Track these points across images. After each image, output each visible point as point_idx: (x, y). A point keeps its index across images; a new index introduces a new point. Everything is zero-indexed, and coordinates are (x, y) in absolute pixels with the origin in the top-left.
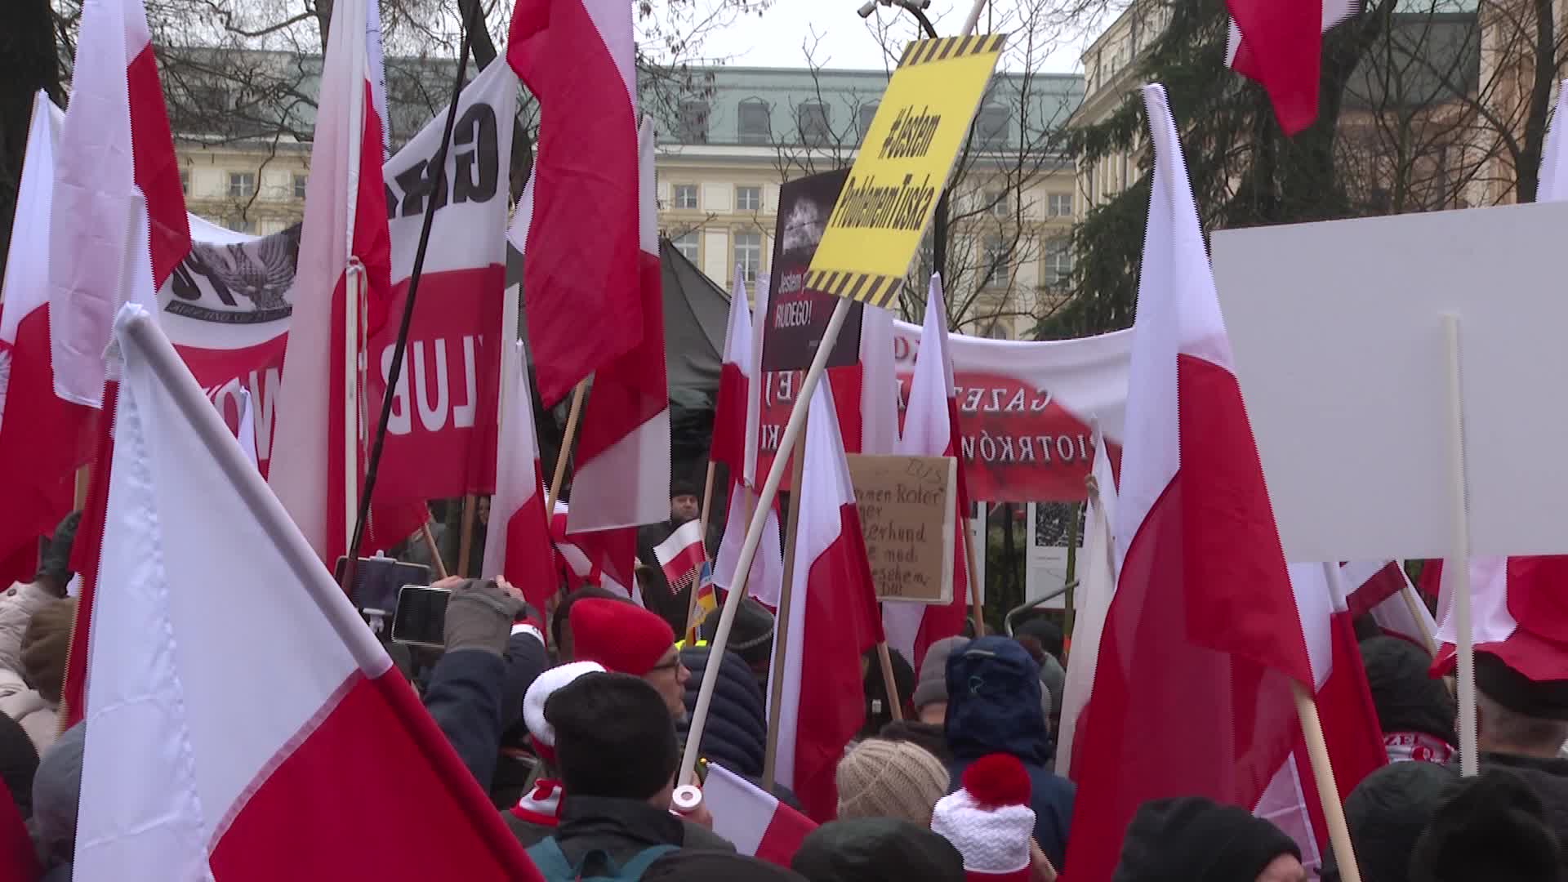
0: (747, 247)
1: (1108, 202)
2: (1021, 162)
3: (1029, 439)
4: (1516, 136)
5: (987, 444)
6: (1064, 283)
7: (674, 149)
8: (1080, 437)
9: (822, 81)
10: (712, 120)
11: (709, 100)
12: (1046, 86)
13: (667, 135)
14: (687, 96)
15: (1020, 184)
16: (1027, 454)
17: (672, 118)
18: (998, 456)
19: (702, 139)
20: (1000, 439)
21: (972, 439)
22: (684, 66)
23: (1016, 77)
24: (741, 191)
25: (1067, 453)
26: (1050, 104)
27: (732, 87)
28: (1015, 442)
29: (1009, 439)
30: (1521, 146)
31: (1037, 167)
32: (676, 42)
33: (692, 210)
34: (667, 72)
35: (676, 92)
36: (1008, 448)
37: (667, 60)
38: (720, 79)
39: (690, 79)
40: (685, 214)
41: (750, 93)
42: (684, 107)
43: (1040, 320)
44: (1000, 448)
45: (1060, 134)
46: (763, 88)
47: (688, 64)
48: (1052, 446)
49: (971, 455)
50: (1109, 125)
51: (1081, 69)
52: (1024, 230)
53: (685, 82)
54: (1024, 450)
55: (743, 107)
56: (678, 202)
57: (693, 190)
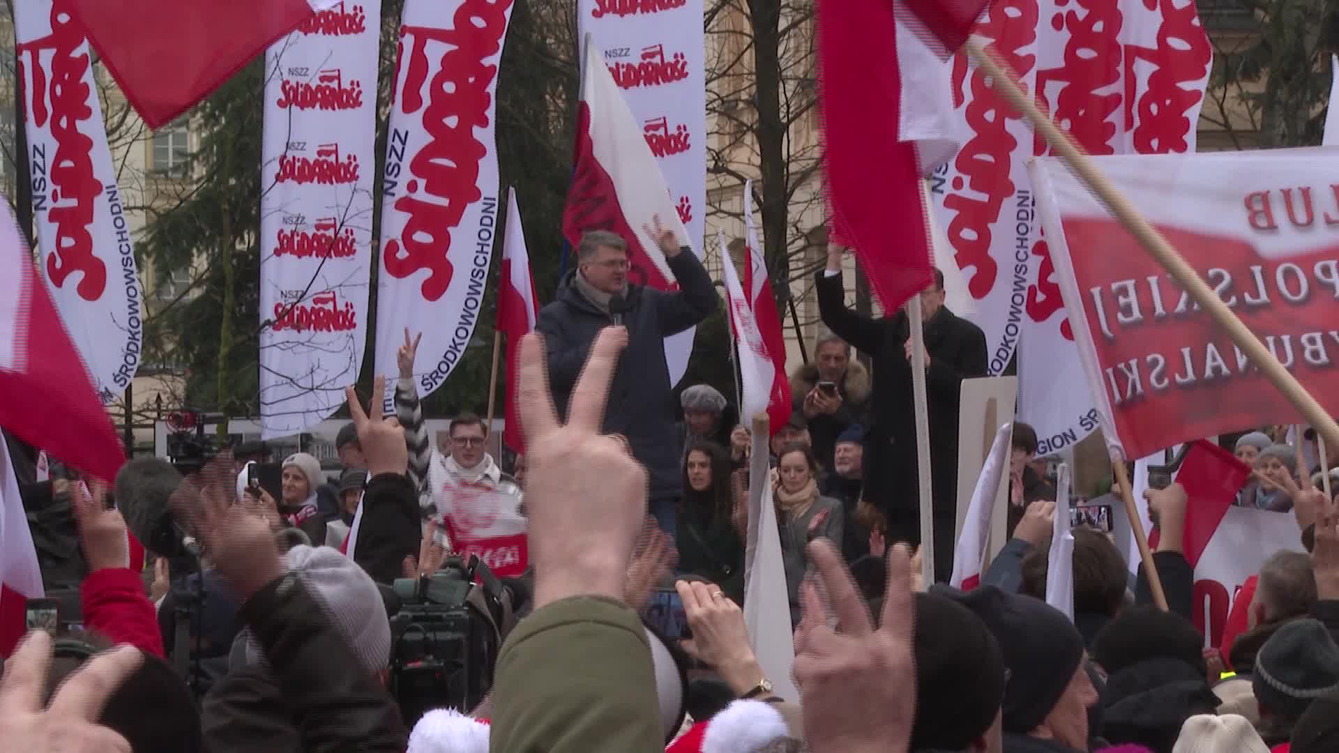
43: (161, 218)
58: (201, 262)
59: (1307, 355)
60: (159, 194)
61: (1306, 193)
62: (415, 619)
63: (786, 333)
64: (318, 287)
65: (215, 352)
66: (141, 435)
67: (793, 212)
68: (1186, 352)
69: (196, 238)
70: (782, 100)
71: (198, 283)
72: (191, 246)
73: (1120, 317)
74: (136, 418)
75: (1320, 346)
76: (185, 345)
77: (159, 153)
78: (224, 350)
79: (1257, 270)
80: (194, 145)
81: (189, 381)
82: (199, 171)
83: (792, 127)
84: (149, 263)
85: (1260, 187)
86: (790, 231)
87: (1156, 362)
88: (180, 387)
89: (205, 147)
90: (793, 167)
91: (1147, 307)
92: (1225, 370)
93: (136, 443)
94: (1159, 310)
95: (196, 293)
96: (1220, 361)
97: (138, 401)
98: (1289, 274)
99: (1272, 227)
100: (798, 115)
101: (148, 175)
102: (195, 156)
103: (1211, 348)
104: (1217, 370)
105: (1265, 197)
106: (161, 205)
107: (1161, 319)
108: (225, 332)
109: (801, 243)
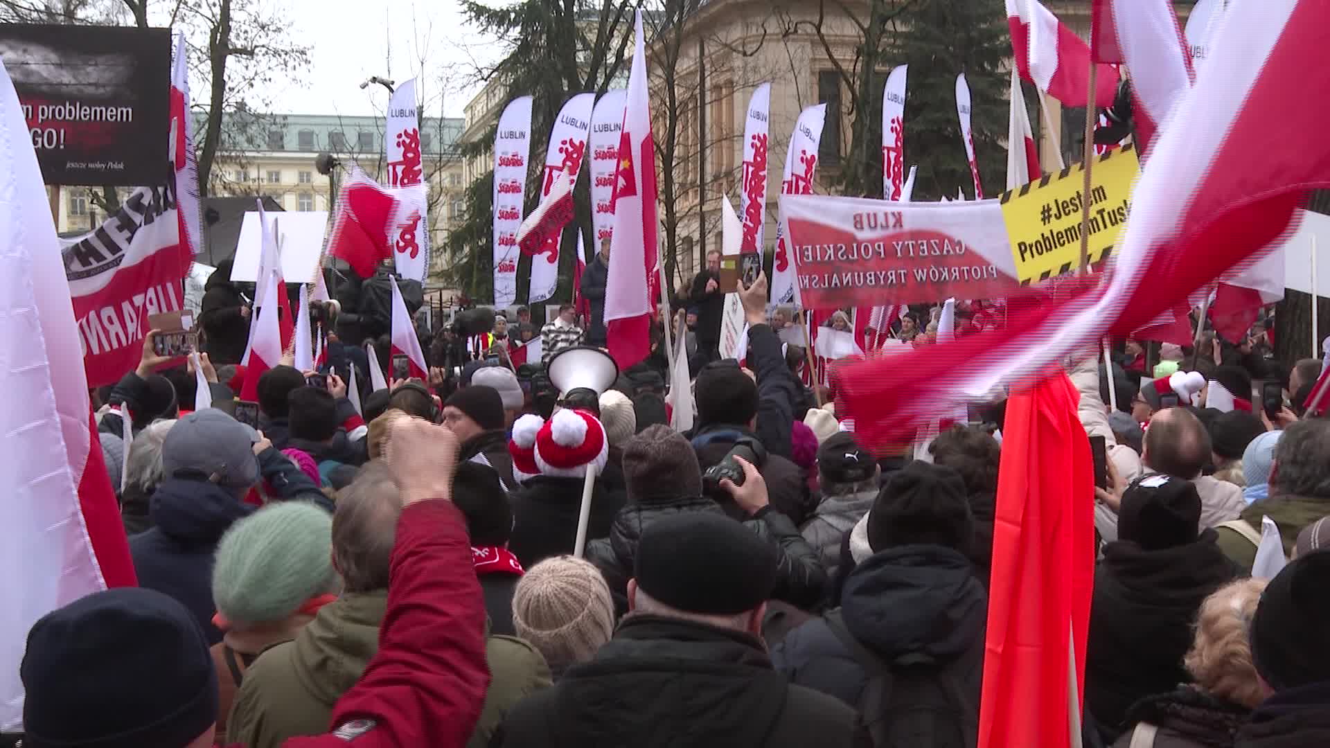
0: (306, 201)
1: (482, 177)
2: (441, 158)
3: (957, 269)
4: (662, 147)
5: (933, 272)
6: (461, 216)
7: (268, 154)
8: (984, 268)
9: (343, 121)
10: (286, 140)
11: (284, 130)
12: (453, 123)
13: (264, 147)
14: (274, 128)
15: (440, 169)
16: (956, 277)
17: (267, 138)
18: (940, 278)
19: (282, 148)
20: (941, 269)
21: (925, 271)
22: (272, 114)
23: (434, 119)
24: (301, 175)
25: (977, 275)
26: (454, 132)
27: (295, 124)
28: (949, 271)
29: (946, 269)
30: (665, 151)
31: (449, 161)
32: (267, 101)
33: (277, 183)
34: (264, 116)
35: (268, 126)
36: (946, 274)
37: (262, 110)
38: (290, 120)
39: (275, 120)
40: (274, 185)
41: (303, 127)
42: (271, 134)
43: (452, 233)
44: (941, 274)
45: (456, 146)
46: (311, 125)
47: (274, 113)
48: (969, 272)
49: (924, 278)
50: (481, 141)
51: (464, 116)
52: (444, 190)
53: (272, 121)
54: (954, 274)
55: (301, 134)
56: (270, 180)
57: (277, 174)
58: (467, 249)
59: (868, 281)
60: (451, 226)
61: (875, 215)
62: (542, 377)
63: (675, 274)
64: (508, 258)
65: (472, 281)
66: (446, 310)
67: (678, 230)
68: (826, 276)
69: (465, 240)
70: (674, 191)
71: (466, 256)
72: (464, 243)
73: (805, 259)
74: (444, 305)
75: (873, 278)
76: (461, 278)
77: (452, 210)
78: (475, 280)
79: (855, 245)
80: (464, 208)
81: (463, 291)
82: (466, 217)
83: (677, 201)
84: (449, 250)
85: (860, 212)
86: (677, 238)
87: (841, 248)
88: (459, 293)
89: (468, 208)
90: (677, 215)
91: (815, 257)
92: (839, 284)
93: (445, 314)
94: (819, 258)
95: (465, 260)
96: (838, 282)
97: (444, 299)
98: (866, 247)
99: (862, 228)
100: (679, 196)
101: (449, 219)
102: (465, 212)
103: (835, 276)
104: (836, 284)
105: (861, 216)
106: (453, 229)
107: (819, 262)
108: (475, 273)
109: (680, 242)
